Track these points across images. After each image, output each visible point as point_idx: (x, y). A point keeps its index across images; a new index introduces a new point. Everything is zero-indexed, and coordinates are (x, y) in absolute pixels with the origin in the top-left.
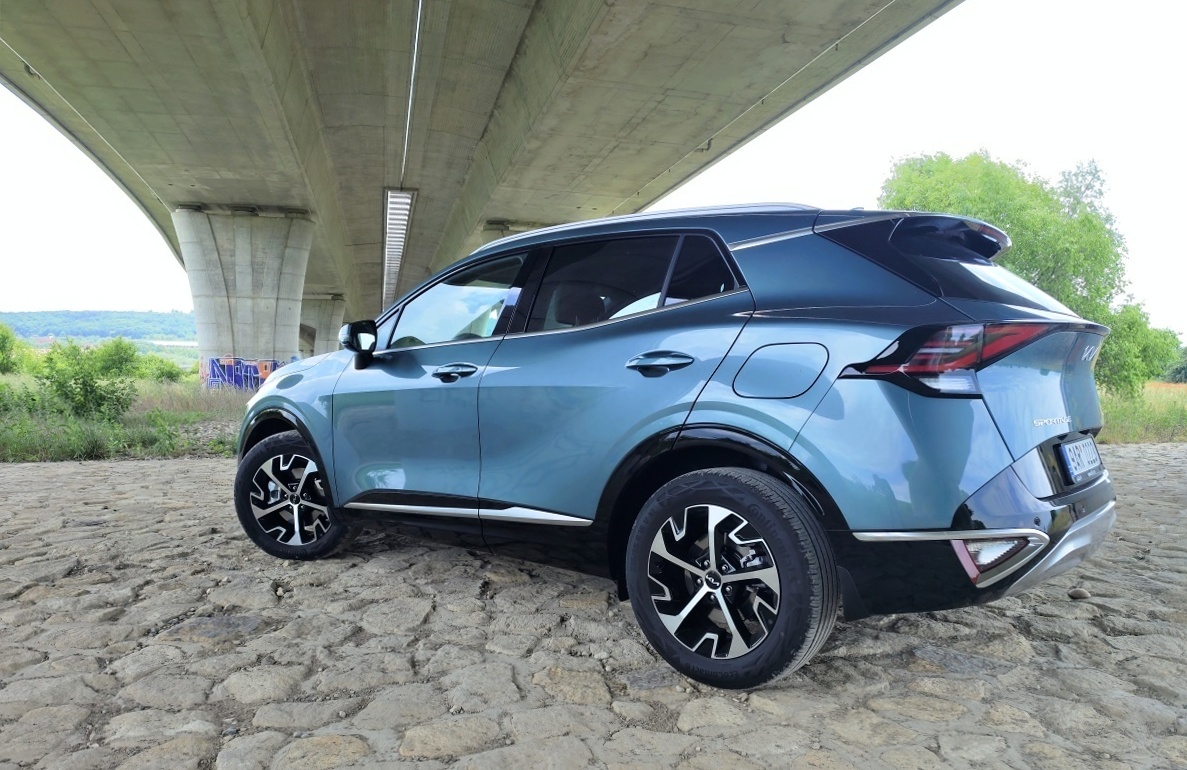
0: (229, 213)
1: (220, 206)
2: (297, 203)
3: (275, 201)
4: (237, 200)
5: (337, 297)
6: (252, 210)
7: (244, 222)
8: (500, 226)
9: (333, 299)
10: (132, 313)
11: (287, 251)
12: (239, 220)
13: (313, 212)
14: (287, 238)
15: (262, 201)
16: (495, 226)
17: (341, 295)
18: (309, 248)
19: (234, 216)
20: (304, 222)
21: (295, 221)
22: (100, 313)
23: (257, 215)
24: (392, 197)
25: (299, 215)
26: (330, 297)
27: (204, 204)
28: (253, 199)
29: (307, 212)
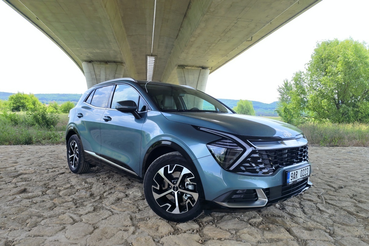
0: (99, 63)
1: (97, 61)
2: (119, 60)
3: (113, 59)
4: (101, 59)
6: (106, 62)
7: (103, 66)
8: (182, 67)
10: (77, 94)
11: (116, 75)
12: (101, 65)
13: (124, 63)
14: (116, 71)
15: (109, 59)
16: (180, 67)
18: (123, 74)
19: (100, 64)
20: (121, 66)
21: (118, 65)
22: (68, 94)
23: (107, 64)
24: (149, 58)
25: (120, 64)
27: (92, 61)
28: (106, 59)
29: (122, 63)
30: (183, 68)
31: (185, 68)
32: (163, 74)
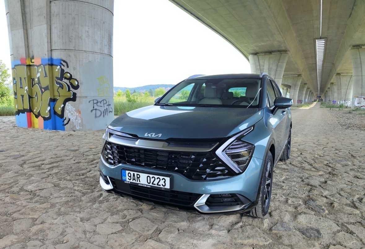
0: (264, 54)
1: (262, 52)
2: (283, 48)
3: (277, 49)
4: (266, 50)
5: (299, 75)
6: (270, 52)
7: (267, 56)
8: (358, 47)
9: (298, 76)
11: (279, 63)
12: (266, 56)
13: (289, 51)
14: (279, 60)
15: (273, 49)
16: (355, 47)
17: (301, 75)
18: (286, 62)
19: (265, 55)
20: (285, 54)
21: (282, 54)
23: (272, 54)
24: (318, 41)
25: (284, 52)
26: (297, 76)
27: (257, 53)
28: (270, 49)
29: (286, 51)
30: (358, 49)
31: (361, 47)
32: (337, 56)
